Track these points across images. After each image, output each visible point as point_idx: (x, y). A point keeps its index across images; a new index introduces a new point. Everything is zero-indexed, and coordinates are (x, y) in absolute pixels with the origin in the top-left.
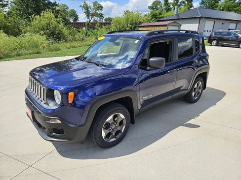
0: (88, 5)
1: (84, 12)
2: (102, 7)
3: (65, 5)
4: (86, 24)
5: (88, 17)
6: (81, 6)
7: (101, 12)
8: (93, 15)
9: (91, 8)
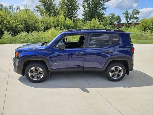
0: (128, 12)
1: (125, 17)
2: (139, 12)
3: (114, 14)
4: (124, 24)
5: (127, 20)
6: (123, 13)
7: (137, 16)
8: (130, 19)
9: (130, 14)
